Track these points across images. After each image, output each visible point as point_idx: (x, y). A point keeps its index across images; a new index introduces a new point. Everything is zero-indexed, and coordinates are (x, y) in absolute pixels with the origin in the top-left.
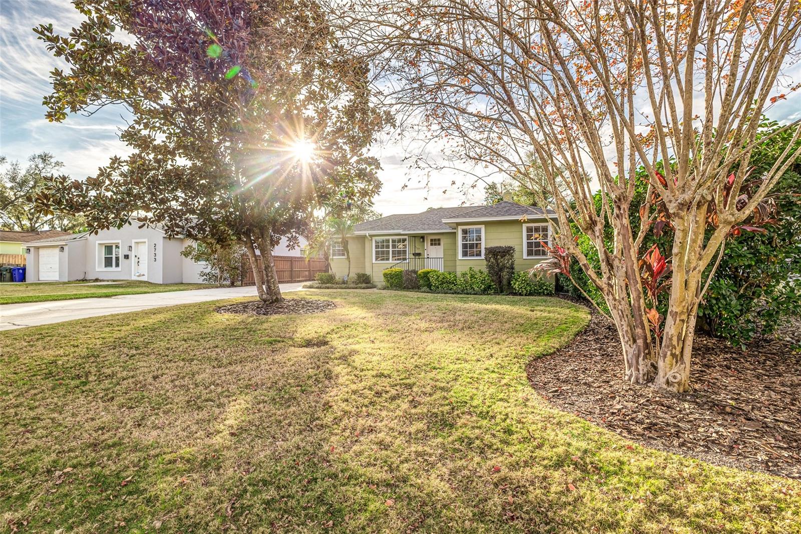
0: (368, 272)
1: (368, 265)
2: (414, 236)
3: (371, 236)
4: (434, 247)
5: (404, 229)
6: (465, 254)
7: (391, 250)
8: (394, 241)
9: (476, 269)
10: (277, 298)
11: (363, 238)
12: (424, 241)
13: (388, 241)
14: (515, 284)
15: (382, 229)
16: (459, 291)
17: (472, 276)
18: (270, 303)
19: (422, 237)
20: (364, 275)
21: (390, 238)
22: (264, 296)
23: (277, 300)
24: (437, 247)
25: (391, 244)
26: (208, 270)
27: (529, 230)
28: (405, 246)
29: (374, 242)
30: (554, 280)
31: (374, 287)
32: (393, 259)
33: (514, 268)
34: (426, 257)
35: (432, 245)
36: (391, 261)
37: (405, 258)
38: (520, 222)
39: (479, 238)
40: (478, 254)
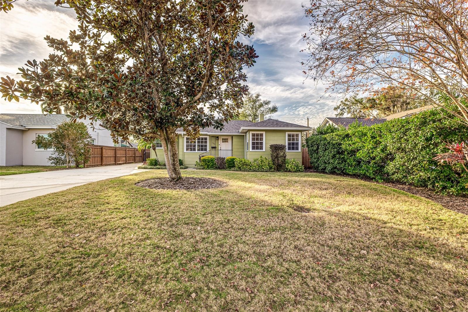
0: (181, 158)
1: (181, 153)
2: (213, 136)
3: (184, 135)
6: (253, 148)
7: (197, 144)
9: (264, 157)
14: (288, 166)
16: (256, 170)
17: (262, 161)
19: (217, 137)
24: (226, 143)
25: (197, 140)
26: (55, 155)
27: (289, 136)
28: (206, 142)
29: (185, 139)
30: (301, 163)
31: (187, 168)
32: (198, 150)
33: (285, 157)
34: (219, 149)
35: (223, 142)
36: (197, 151)
37: (206, 150)
38: (284, 131)
39: (261, 139)
40: (261, 148)
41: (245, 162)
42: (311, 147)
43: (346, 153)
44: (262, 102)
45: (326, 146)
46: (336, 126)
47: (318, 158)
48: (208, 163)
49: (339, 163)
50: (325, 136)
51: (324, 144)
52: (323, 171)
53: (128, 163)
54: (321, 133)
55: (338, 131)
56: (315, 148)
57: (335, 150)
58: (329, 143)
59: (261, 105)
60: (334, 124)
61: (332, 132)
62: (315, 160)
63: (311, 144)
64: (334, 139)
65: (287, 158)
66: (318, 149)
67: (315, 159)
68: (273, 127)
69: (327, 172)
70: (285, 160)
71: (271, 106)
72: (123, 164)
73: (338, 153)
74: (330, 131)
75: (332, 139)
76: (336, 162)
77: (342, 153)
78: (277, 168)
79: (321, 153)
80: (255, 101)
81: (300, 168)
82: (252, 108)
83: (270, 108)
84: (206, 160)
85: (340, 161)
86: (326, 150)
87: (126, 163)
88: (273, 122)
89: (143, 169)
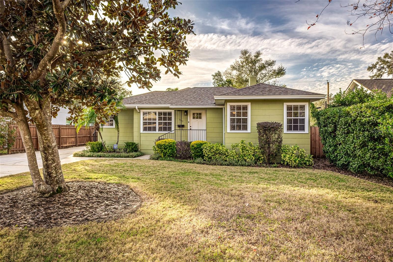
0: (136, 141)
1: (136, 134)
2: (180, 110)
3: (140, 109)
4: (196, 120)
5: (172, 104)
6: (233, 128)
7: (157, 121)
8: (160, 114)
9: (247, 142)
10: (60, 188)
11: (132, 111)
12: (187, 115)
13: (155, 114)
14: (285, 157)
15: (150, 103)
16: (234, 162)
17: (243, 149)
18: (51, 196)
19: (186, 112)
20: (133, 144)
21: (157, 111)
22: (43, 188)
23: (60, 190)
24: (199, 120)
25: (157, 116)
27: (289, 108)
28: (170, 119)
29: (142, 114)
30: (309, 152)
31: (142, 154)
32: (160, 129)
33: (281, 141)
34: (189, 128)
35: (194, 118)
36: (157, 131)
37: (170, 129)
38: (282, 101)
39: (245, 114)
40: (245, 128)
41: (217, 150)
42: (324, 126)
43: (387, 140)
44: (263, 62)
45: (349, 125)
46: (369, 92)
47: (336, 146)
48: (164, 151)
49: (373, 158)
50: (347, 109)
51: (346, 123)
52: (345, 168)
53: (79, 145)
54: (343, 104)
55: (372, 99)
56: (330, 130)
57: (366, 133)
58: (354, 120)
59: (263, 67)
60: (365, 89)
61: (362, 101)
62: (331, 149)
63: (324, 122)
64: (364, 114)
65: (284, 143)
66: (335, 130)
67: (330, 146)
68: (263, 95)
69: (352, 170)
70: (280, 146)
71: (276, 67)
72: (72, 146)
73: (372, 139)
74: (357, 99)
75: (360, 114)
76: (368, 155)
77: (380, 139)
78: (269, 159)
79: (340, 138)
80: (254, 62)
81: (306, 159)
82: (251, 71)
83: (275, 71)
84: (161, 146)
85: (376, 155)
86: (348, 133)
87: (76, 146)
88: (265, 88)
89: (79, 156)
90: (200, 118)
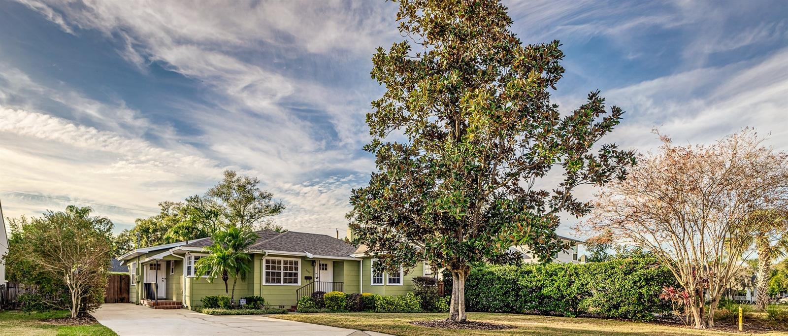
0: (256, 294)
1: (256, 286)
4: (322, 271)
5: (299, 251)
7: (282, 271)
8: (285, 263)
11: (252, 256)
13: (279, 262)
19: (312, 262)
21: (282, 259)
24: (325, 271)
25: (282, 265)
28: (296, 269)
29: (264, 261)
32: (285, 281)
34: (316, 280)
36: (282, 284)
37: (296, 281)
40: (398, 281)
89: (222, 315)
90: (326, 269)
